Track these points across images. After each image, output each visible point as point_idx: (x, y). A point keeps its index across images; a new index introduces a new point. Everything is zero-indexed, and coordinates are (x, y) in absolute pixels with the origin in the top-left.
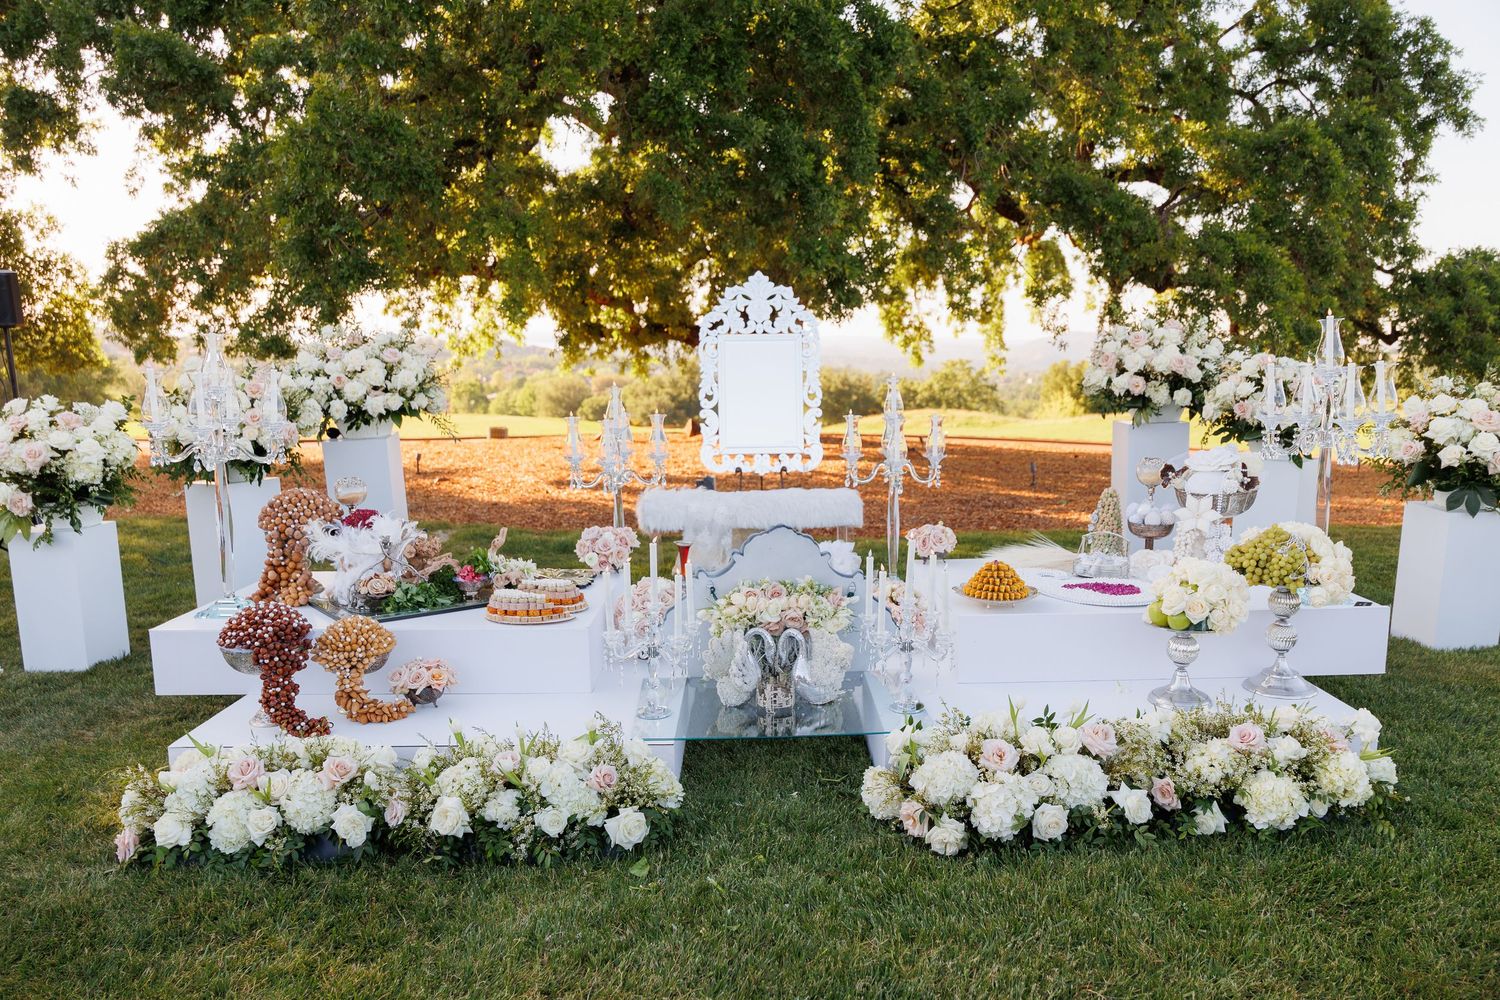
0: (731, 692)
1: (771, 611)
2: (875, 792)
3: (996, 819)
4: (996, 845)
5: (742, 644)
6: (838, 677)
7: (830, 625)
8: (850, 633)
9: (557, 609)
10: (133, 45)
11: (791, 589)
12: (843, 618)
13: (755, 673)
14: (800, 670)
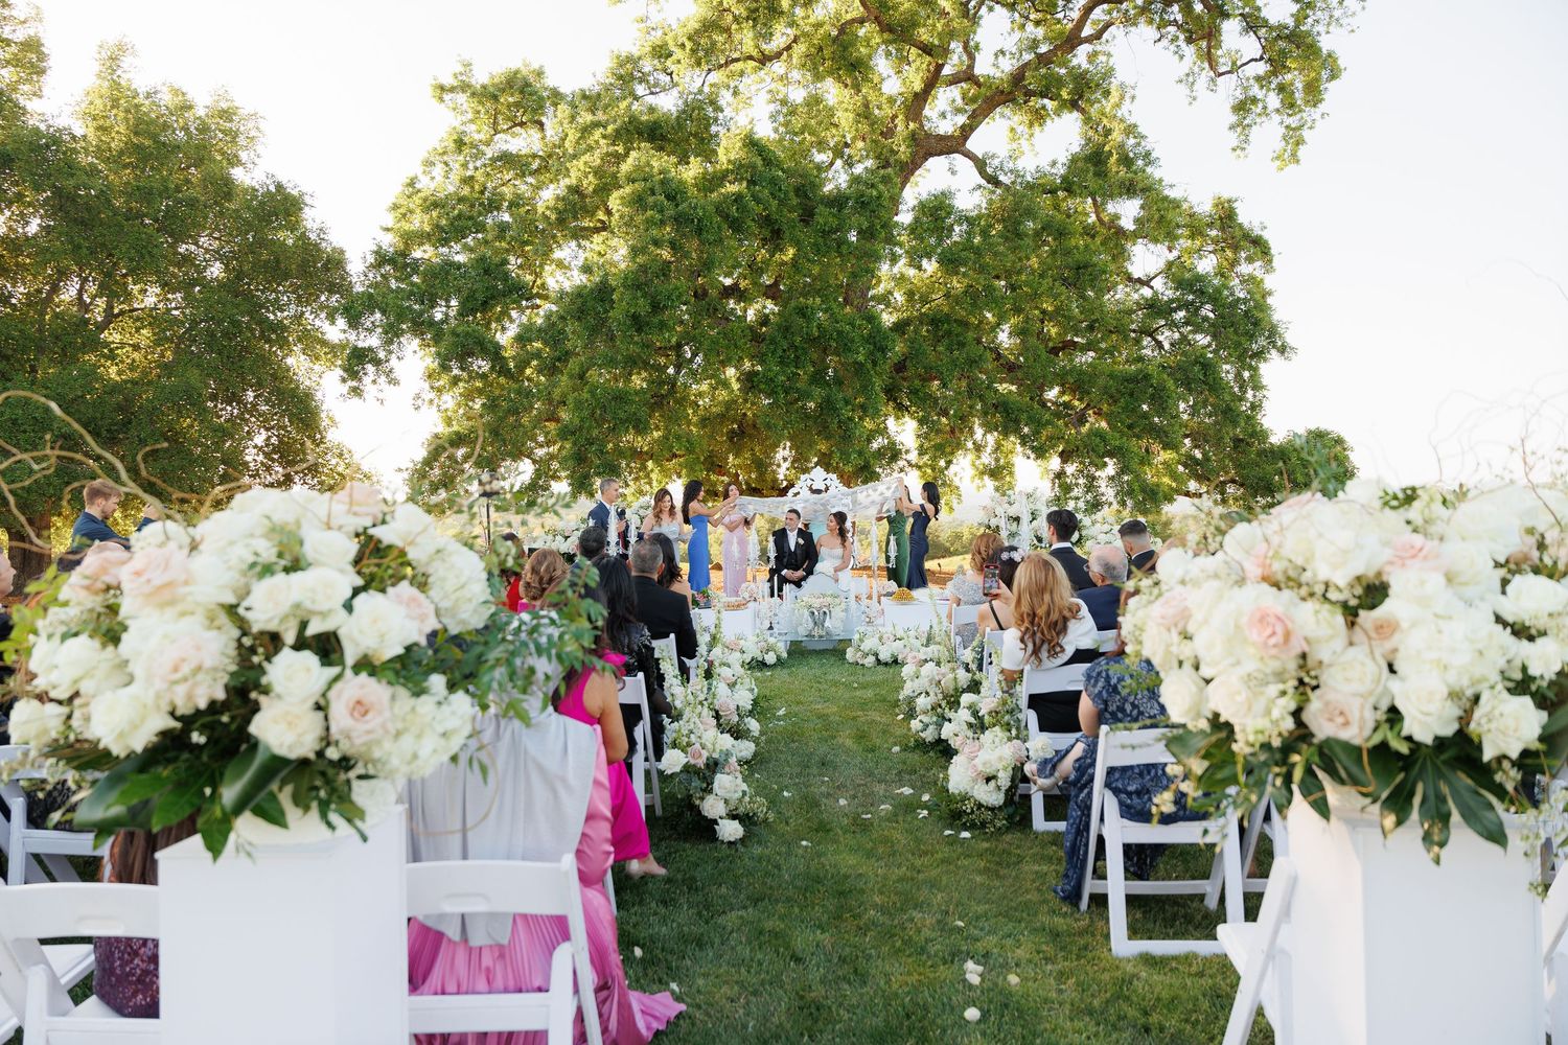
0: (802, 631)
1: (817, 603)
2: (850, 654)
3: (885, 656)
4: (886, 664)
5: (806, 613)
6: (839, 624)
7: (838, 609)
8: (846, 610)
9: (738, 607)
10: (458, 335)
11: (824, 596)
12: (843, 606)
13: (811, 625)
14: (827, 624)
